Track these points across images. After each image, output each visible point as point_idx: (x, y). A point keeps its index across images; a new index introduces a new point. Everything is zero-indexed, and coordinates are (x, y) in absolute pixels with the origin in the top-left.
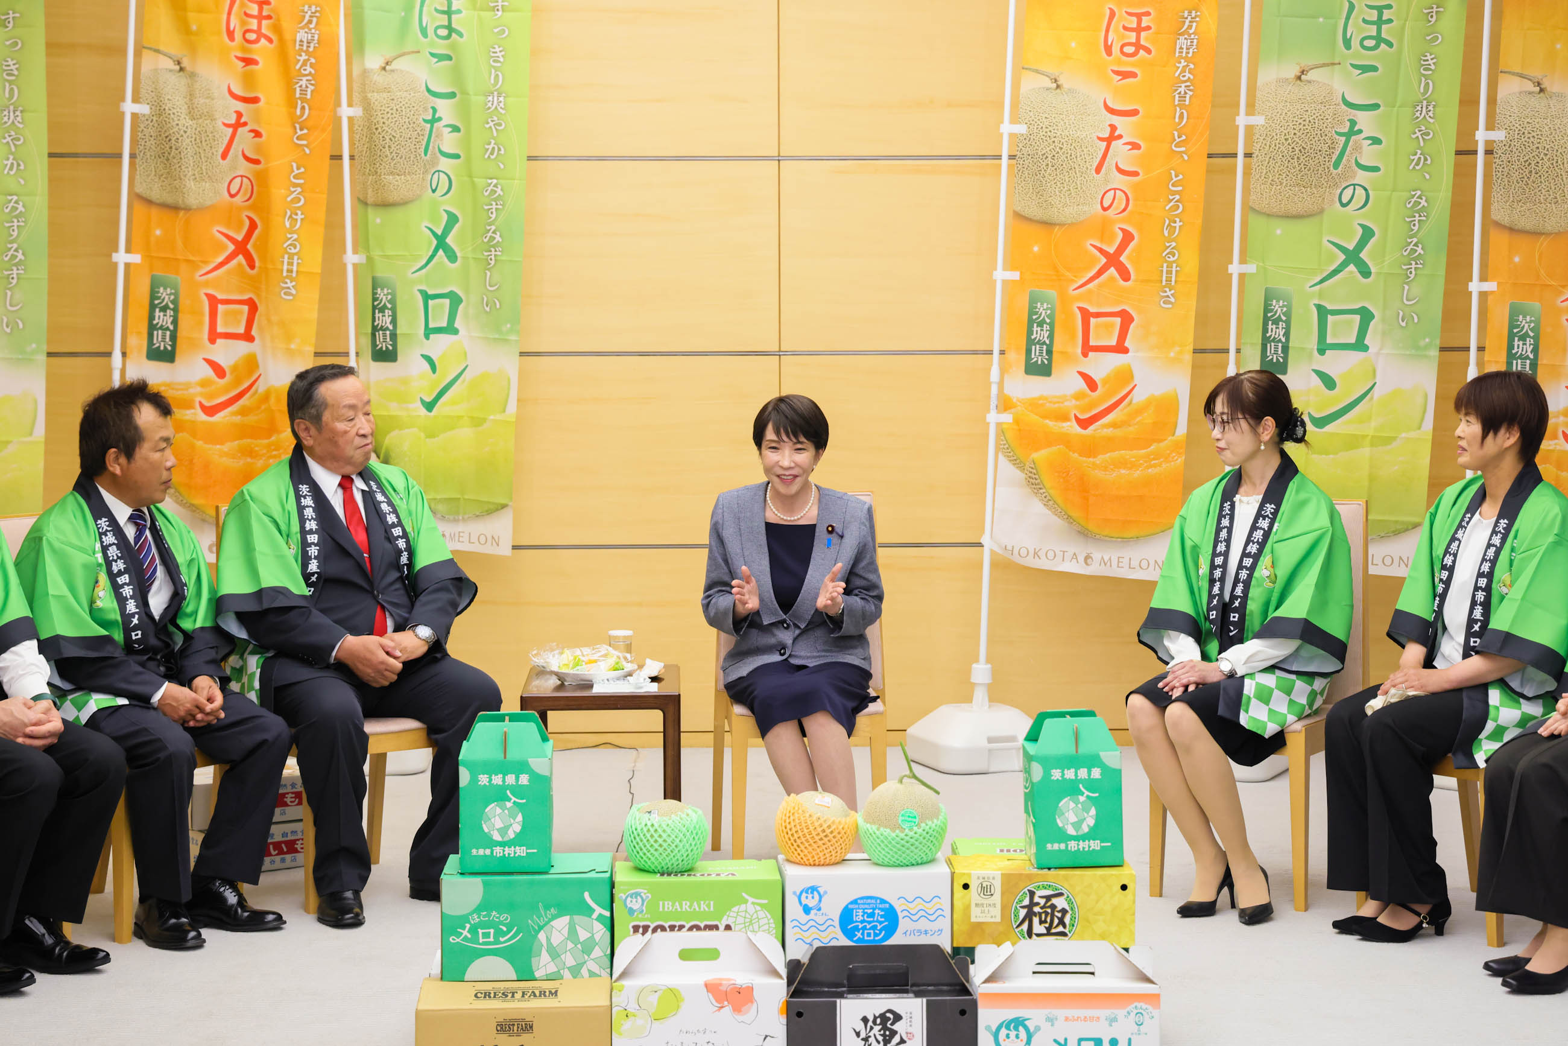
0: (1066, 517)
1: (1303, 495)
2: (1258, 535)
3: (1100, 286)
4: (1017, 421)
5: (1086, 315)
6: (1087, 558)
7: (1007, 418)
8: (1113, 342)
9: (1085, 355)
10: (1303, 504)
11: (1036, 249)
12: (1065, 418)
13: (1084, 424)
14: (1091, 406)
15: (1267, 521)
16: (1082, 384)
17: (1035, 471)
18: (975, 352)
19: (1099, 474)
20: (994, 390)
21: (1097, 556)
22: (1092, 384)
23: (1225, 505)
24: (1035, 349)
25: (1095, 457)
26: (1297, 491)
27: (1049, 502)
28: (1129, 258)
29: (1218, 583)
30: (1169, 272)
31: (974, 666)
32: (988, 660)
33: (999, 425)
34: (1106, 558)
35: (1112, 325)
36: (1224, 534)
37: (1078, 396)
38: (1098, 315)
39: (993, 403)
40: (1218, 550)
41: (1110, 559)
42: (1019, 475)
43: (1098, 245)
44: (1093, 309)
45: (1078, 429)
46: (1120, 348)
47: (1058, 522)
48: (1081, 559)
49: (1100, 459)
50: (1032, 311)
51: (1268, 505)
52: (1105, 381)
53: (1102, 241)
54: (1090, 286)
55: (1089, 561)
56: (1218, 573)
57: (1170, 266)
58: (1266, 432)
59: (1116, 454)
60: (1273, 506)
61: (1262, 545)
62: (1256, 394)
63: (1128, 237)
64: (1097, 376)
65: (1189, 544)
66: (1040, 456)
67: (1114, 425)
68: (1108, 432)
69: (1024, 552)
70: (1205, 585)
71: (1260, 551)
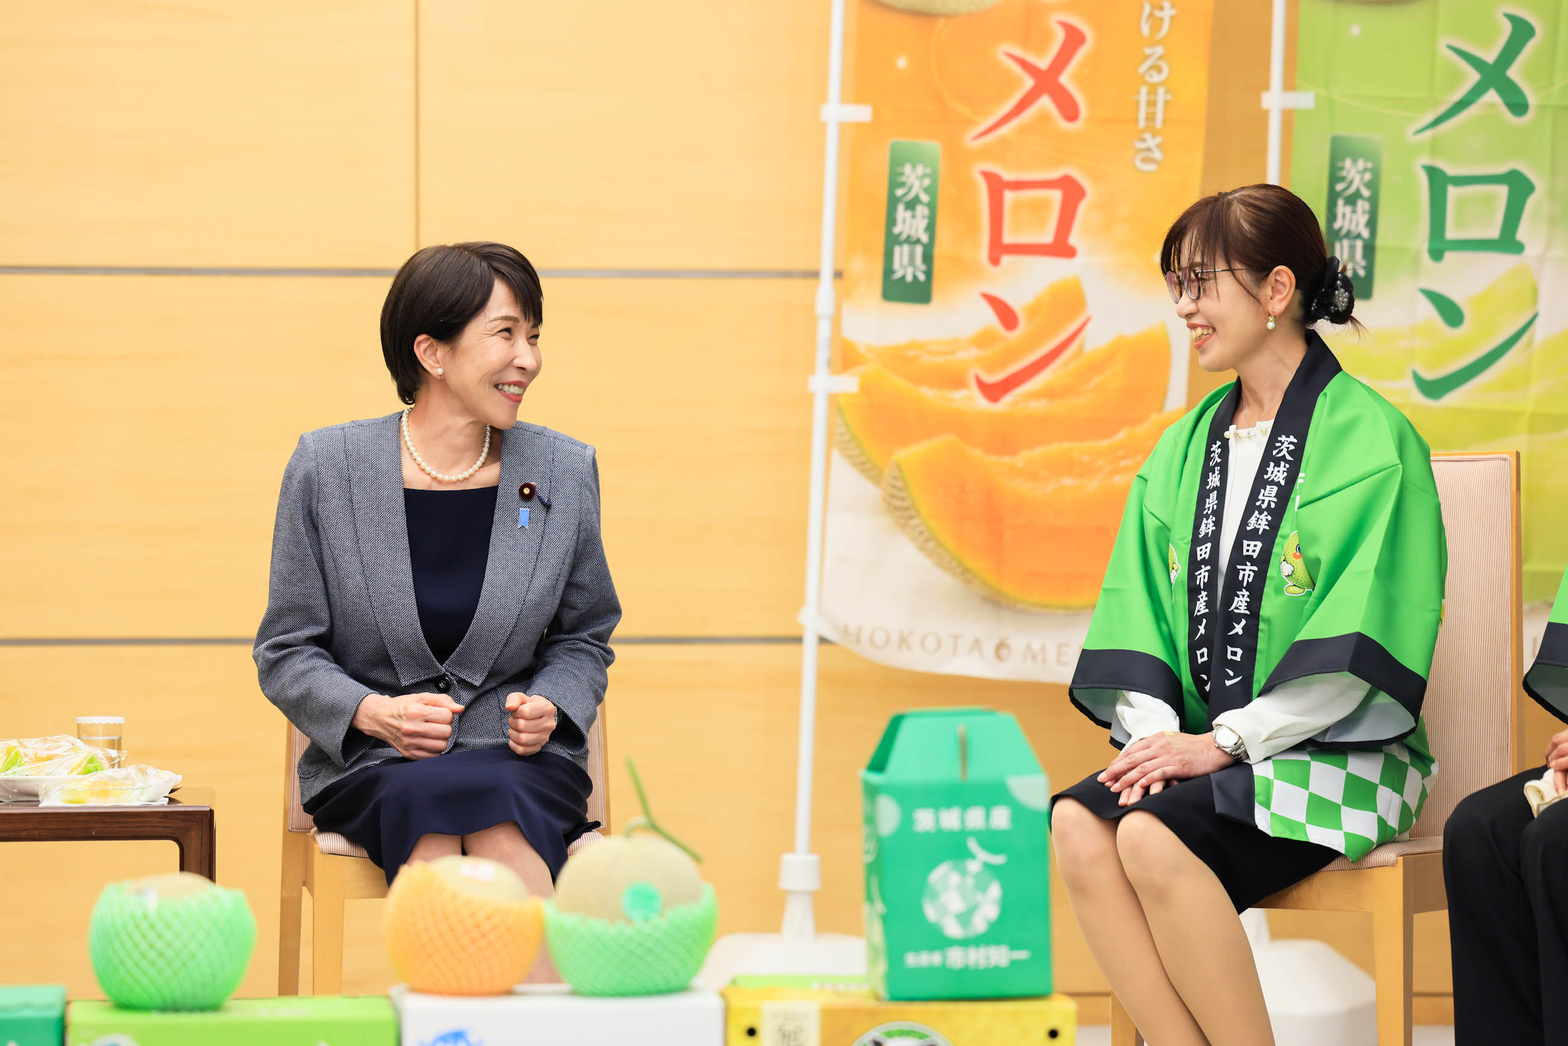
0: (959, 570)
1: (1342, 416)
2: (1269, 495)
3: (1022, 130)
4: (867, 389)
5: (997, 186)
6: (1001, 646)
7: (848, 384)
8: (1047, 236)
9: (995, 261)
10: (1344, 432)
11: (902, 63)
12: (957, 382)
13: (993, 392)
14: (1007, 357)
15: (1284, 466)
16: (989, 318)
17: (899, 484)
18: (787, 274)
19: (1021, 487)
20: (824, 330)
21: (1018, 642)
22: (1007, 316)
23: (1214, 447)
24: (901, 254)
25: (1013, 452)
26: (1332, 410)
27: (927, 542)
28: (1076, 77)
29: (1204, 593)
30: (1151, 104)
31: (787, 857)
32: (813, 848)
33: (833, 399)
34: (1036, 646)
35: (1044, 205)
36: (1211, 502)
37: (983, 340)
38: (1018, 185)
39: (823, 354)
40: (1203, 530)
41: (1043, 649)
42: (871, 492)
43: (1019, 52)
44: (1008, 175)
45: (981, 403)
46: (1061, 248)
47: (945, 580)
48: (989, 648)
49: (1022, 459)
50: (895, 181)
51: (1283, 438)
52: (1033, 311)
53: (1025, 43)
54: (1004, 130)
55: (1004, 652)
56: (1203, 576)
57: (1153, 89)
58: (1278, 297)
59: (1053, 449)
60: (1292, 439)
61: (1277, 514)
62: (1255, 223)
63: (1074, 39)
64: (1017, 300)
65: (1151, 524)
66: (909, 455)
67: (1049, 393)
68: (1040, 406)
69: (880, 638)
70: (1182, 599)
71: (1275, 526)
